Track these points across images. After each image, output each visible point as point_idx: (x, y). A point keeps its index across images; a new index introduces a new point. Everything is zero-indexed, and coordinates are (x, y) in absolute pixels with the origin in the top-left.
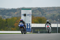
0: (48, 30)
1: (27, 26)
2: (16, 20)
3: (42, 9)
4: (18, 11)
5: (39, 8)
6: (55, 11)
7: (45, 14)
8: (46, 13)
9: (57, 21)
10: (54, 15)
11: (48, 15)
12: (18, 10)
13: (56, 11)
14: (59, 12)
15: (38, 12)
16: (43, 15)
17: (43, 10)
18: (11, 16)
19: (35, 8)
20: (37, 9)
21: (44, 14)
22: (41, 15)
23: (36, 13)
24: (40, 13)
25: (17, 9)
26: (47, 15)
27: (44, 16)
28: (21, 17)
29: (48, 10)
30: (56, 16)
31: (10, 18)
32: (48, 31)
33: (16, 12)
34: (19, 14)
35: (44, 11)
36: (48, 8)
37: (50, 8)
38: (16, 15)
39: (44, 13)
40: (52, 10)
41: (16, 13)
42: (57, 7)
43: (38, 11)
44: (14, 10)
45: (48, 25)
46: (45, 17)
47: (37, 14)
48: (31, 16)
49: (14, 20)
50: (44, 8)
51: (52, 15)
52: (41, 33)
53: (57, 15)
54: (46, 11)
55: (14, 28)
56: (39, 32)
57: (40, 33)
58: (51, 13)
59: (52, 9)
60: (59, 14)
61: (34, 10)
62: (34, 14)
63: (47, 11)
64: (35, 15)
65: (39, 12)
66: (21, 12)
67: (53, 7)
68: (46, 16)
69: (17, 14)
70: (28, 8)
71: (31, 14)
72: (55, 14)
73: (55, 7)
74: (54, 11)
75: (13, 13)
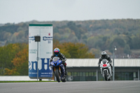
0: (105, 73)
1: (43, 64)
2: (17, 51)
3: (77, 24)
4: (21, 30)
5: (71, 22)
6: (108, 30)
7: (85, 37)
8: (86, 34)
9: (112, 52)
10: (105, 39)
11: (92, 37)
12: (20, 28)
13: (110, 28)
14: (116, 30)
15: (67, 31)
16: (79, 38)
17: (79, 26)
18: (6, 41)
19: (61, 22)
20: (65, 24)
21: (82, 35)
22: (75, 37)
23: (62, 33)
24: (74, 33)
25: (19, 24)
26: (88, 39)
27: (81, 42)
28: (28, 43)
29: (91, 26)
30: (109, 42)
31: (3, 46)
32: (106, 76)
33: (16, 31)
34: (23, 37)
35: (82, 30)
36: (90, 22)
37: (96, 22)
38: (17, 38)
39: (81, 33)
40: (100, 28)
41: (16, 34)
42: (112, 21)
43: (68, 29)
44: (11, 28)
45: (104, 63)
46: (85, 44)
47: (67, 35)
48: (52, 42)
49: (12, 51)
50: (83, 22)
51: (99, 38)
52: (75, 79)
53: (112, 39)
54: (87, 29)
55: (11, 69)
56: (70, 79)
57: (73, 80)
58: (99, 35)
59: (100, 25)
60: (116, 36)
61: (58, 28)
62: (59, 35)
63: (89, 30)
64: (61, 39)
65: (70, 31)
66: (28, 31)
67: (103, 21)
68: (86, 42)
69: (20, 36)
70: (44, 22)
71: (52, 35)
72: (107, 35)
73: (107, 20)
74: (105, 28)
75: (10, 34)
